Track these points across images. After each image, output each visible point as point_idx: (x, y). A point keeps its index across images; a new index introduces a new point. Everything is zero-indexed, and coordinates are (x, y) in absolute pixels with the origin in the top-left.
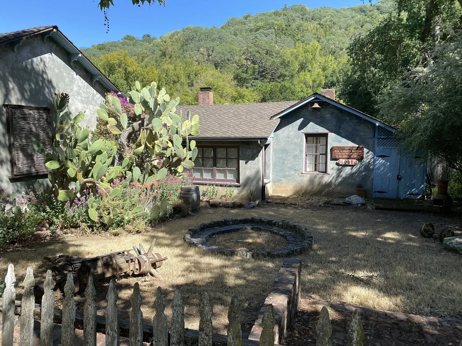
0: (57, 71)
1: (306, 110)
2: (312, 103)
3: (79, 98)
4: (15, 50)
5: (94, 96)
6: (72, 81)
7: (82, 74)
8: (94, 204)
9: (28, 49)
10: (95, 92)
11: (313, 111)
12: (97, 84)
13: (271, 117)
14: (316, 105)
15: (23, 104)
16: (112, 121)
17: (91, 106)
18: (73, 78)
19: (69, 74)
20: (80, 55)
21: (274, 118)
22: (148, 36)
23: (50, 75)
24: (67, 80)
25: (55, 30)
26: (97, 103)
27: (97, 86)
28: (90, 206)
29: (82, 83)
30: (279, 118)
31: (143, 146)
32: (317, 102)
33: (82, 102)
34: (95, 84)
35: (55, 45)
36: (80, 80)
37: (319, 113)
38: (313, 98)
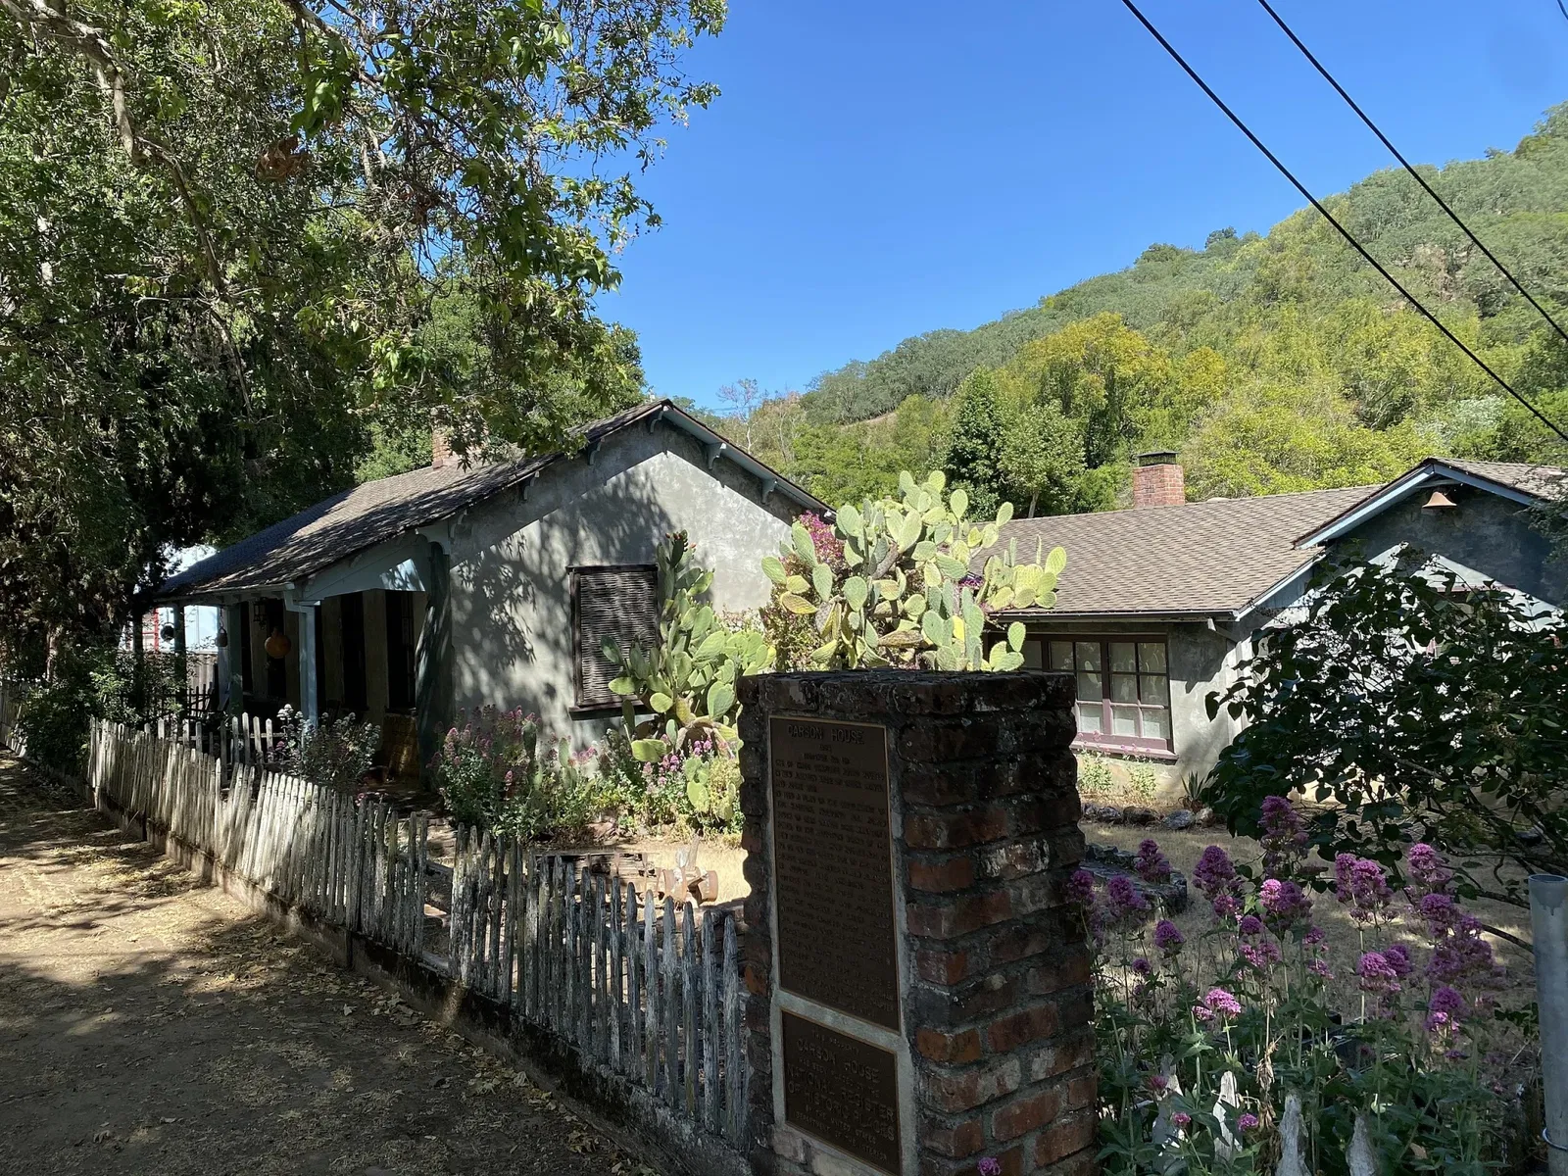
0: (677, 486)
1: (1415, 514)
2: (1422, 492)
3: (729, 536)
4: (590, 460)
5: (765, 525)
6: (711, 502)
7: (736, 483)
8: (701, 772)
9: (618, 453)
10: (770, 517)
11: (1438, 518)
12: (776, 499)
13: (1295, 542)
14: (1440, 500)
15: (604, 564)
16: (799, 583)
17: (759, 551)
18: (715, 494)
19: (705, 488)
20: (724, 446)
21: (1304, 546)
22: (1229, 234)
23: (661, 495)
24: (700, 501)
25: (666, 409)
26: (773, 542)
27: (776, 504)
28: (691, 776)
29: (737, 501)
30: (1321, 544)
31: (834, 643)
32: (1441, 488)
33: (735, 543)
34: (769, 500)
35: (674, 435)
36: (732, 495)
37: (1458, 524)
38: (1424, 476)
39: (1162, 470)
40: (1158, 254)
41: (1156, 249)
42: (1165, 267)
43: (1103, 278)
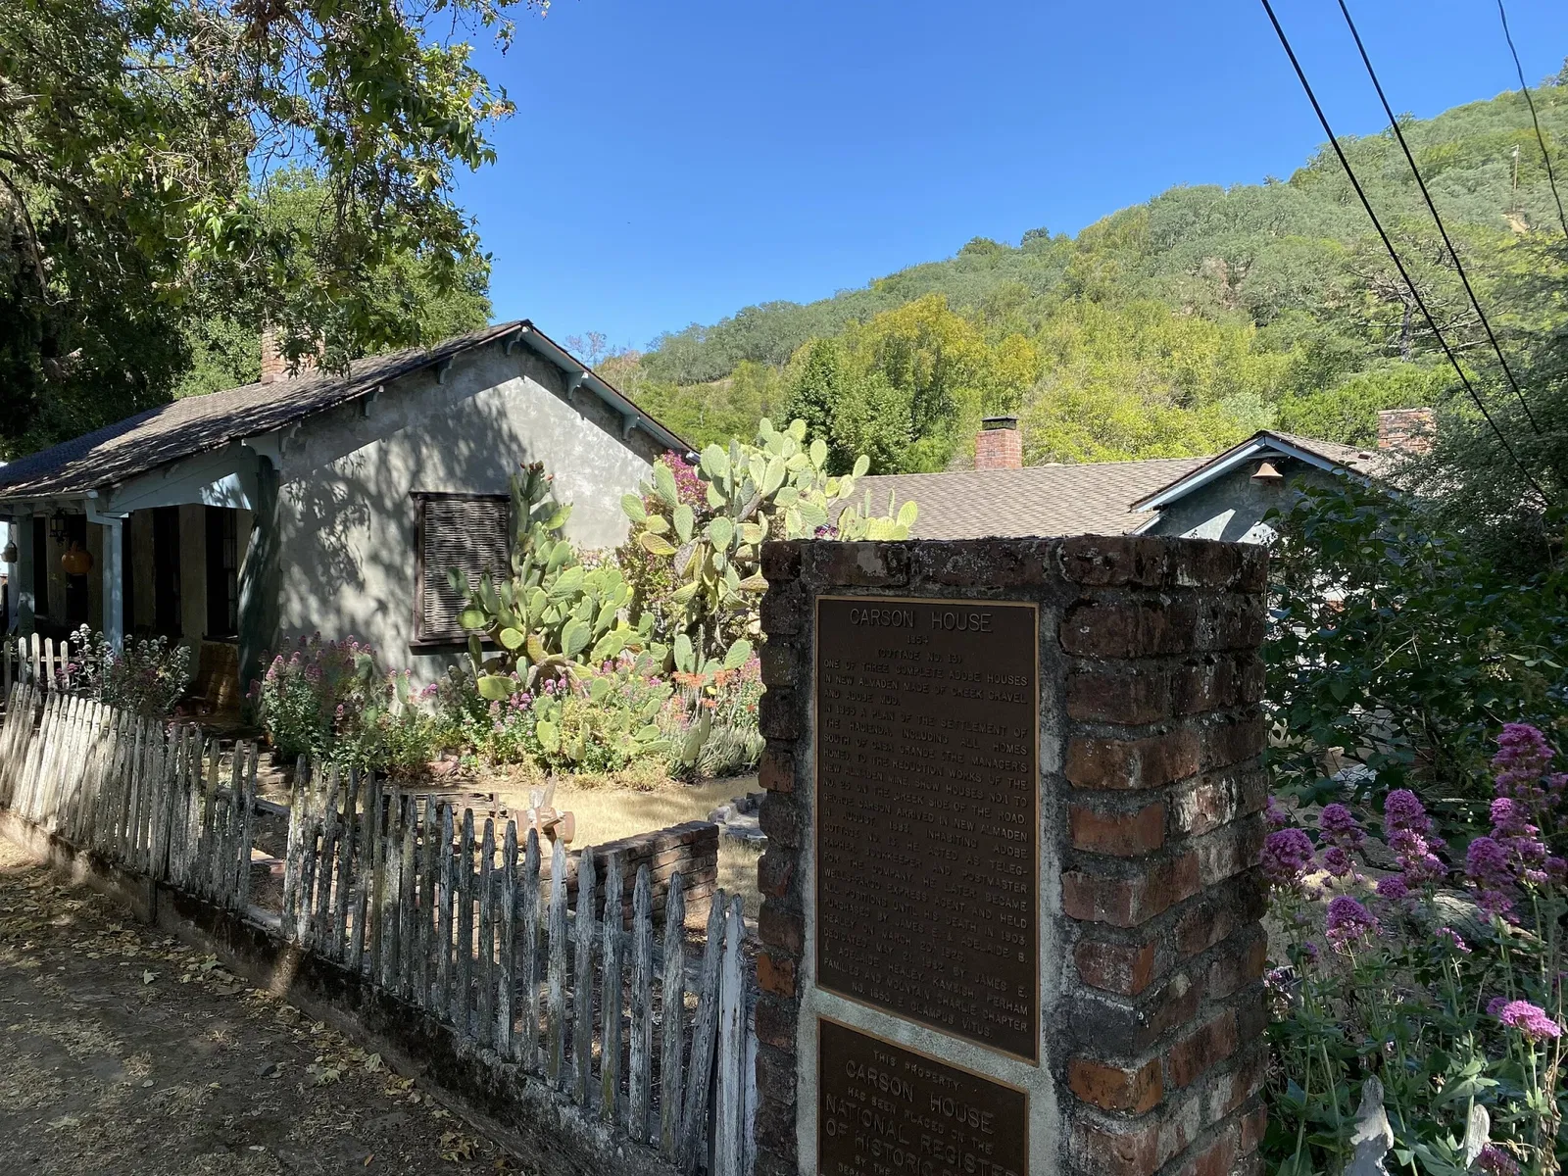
0: (533, 414)
1: (1244, 484)
2: (1254, 462)
3: (588, 471)
4: (442, 379)
5: (625, 463)
6: (570, 433)
7: (597, 417)
8: (553, 712)
9: (471, 373)
10: (630, 454)
11: (1263, 489)
12: (637, 436)
13: (1132, 506)
14: (1268, 470)
15: (450, 490)
16: (658, 523)
17: (618, 488)
18: (573, 426)
19: (563, 418)
20: (586, 375)
21: (1140, 510)
22: (1042, 234)
23: (516, 423)
24: (557, 431)
25: (525, 330)
26: (632, 480)
27: (637, 441)
28: (541, 715)
29: (597, 435)
30: (1155, 508)
31: (696, 584)
32: (1271, 460)
33: (593, 479)
34: (630, 437)
35: (533, 359)
36: (592, 429)
37: (1282, 495)
38: (1256, 447)
39: (1003, 435)
40: (979, 247)
41: (977, 242)
42: (985, 259)
43: (928, 266)
